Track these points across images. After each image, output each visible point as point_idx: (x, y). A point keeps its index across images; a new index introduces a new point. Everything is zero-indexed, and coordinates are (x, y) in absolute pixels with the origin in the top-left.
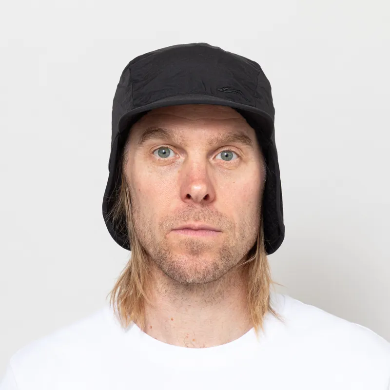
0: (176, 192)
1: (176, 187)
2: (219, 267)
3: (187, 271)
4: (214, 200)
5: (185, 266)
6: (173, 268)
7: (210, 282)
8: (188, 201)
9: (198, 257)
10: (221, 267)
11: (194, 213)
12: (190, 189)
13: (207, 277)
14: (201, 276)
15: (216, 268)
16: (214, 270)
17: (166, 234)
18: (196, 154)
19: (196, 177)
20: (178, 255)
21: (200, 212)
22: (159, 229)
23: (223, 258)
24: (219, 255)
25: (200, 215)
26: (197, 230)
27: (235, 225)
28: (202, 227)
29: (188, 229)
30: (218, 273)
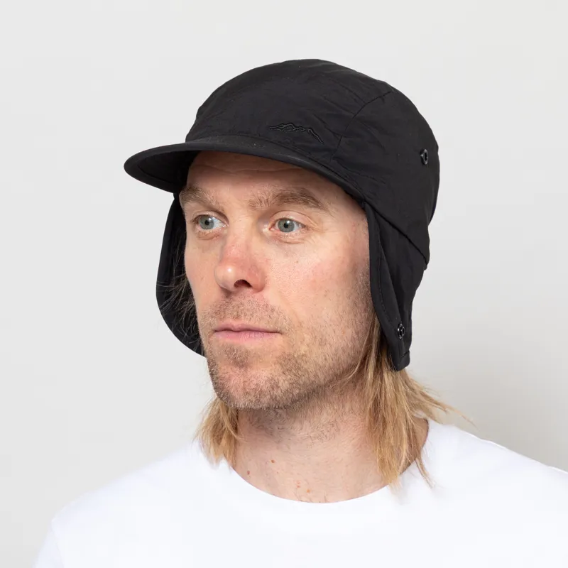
3: (231, 391)
4: (265, 288)
5: (229, 383)
9: (246, 371)
13: (261, 400)
14: (254, 398)
15: (275, 386)
16: (270, 389)
17: (209, 337)
23: (286, 372)
26: (239, 331)
27: (300, 324)
28: (245, 327)
29: (227, 330)
30: (278, 393)
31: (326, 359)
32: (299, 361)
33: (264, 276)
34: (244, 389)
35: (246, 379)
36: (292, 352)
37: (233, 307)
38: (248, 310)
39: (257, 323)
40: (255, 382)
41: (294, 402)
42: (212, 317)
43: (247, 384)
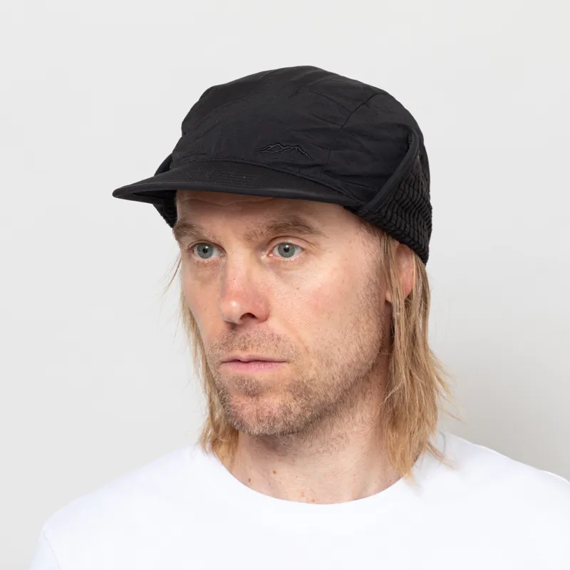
4: (269, 317)
10: (296, 409)
15: (287, 412)
17: (217, 367)
23: (298, 398)
24: (289, 394)
26: (248, 362)
27: (306, 349)
28: (253, 358)
30: (291, 418)
31: (333, 378)
32: (308, 386)
33: (267, 305)
34: (258, 416)
35: (259, 408)
36: (300, 378)
37: (240, 339)
38: (255, 341)
39: (264, 353)
40: (268, 410)
41: (307, 424)
42: (220, 349)
43: (260, 411)
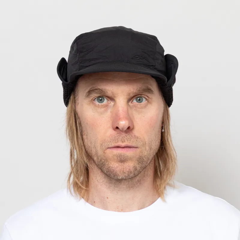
0: (109, 125)
1: (109, 121)
2: (137, 169)
3: (118, 172)
4: (133, 128)
5: (117, 169)
6: (109, 171)
7: (132, 178)
8: (117, 130)
9: (124, 164)
10: (138, 168)
11: (121, 137)
12: (118, 124)
13: (130, 175)
14: (127, 175)
15: (136, 169)
16: (134, 171)
17: (105, 150)
18: (121, 102)
19: (122, 116)
20: (112, 163)
21: (125, 137)
22: (100, 147)
23: (139, 163)
24: (137, 162)
25: (125, 138)
26: (123, 147)
29: (118, 147)
32: (144, 158)
36: (142, 155)
